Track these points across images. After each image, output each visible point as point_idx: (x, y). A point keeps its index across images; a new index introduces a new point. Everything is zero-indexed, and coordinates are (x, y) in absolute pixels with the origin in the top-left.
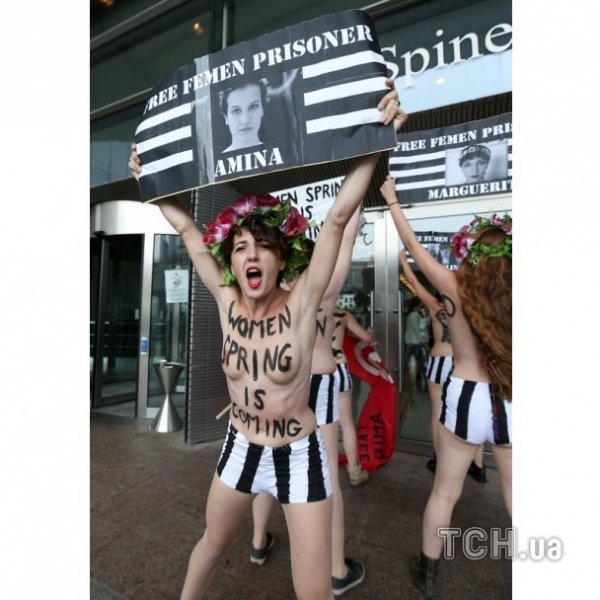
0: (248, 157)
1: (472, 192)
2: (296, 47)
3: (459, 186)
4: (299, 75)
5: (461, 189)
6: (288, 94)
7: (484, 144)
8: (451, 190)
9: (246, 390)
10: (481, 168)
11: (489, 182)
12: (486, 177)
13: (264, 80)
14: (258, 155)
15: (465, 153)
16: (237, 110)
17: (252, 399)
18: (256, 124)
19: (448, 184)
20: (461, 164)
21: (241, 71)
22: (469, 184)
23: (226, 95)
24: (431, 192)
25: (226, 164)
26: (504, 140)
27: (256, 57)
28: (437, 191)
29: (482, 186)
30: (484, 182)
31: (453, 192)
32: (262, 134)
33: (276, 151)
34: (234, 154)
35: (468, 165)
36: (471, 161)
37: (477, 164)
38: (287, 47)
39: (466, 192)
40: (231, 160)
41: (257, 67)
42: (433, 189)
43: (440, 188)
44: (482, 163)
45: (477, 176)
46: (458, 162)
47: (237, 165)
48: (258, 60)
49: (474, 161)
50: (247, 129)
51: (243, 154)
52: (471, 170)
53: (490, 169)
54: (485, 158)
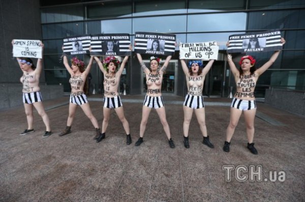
4: (119, 42)
6: (117, 45)
9: (107, 87)
23: (107, 42)
32: (113, 50)
33: (115, 53)
38: (117, 37)
47: (109, 54)
48: (112, 37)
49: (77, 46)
50: (111, 48)
51: (110, 52)
52: (77, 48)
53: (80, 48)
54: (79, 45)
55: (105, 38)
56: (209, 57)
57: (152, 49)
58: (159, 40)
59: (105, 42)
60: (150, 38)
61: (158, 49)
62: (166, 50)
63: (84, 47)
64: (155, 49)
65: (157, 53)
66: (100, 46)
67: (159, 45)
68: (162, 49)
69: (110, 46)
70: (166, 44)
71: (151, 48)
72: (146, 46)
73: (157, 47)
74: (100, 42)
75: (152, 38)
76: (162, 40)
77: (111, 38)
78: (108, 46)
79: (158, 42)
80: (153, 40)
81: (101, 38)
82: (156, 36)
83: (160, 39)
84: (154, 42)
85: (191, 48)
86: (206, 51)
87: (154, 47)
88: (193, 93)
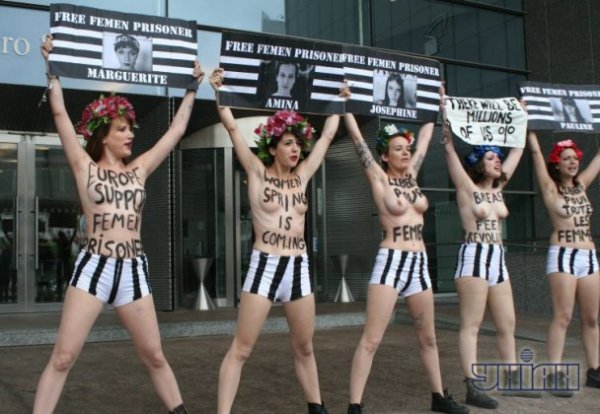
0: (284, 101)
1: (125, 78)
2: (316, 54)
3: (114, 70)
4: (314, 69)
5: (116, 73)
6: (307, 77)
7: (135, 37)
8: (108, 72)
9: (281, 218)
10: (132, 58)
11: (138, 72)
12: (136, 67)
13: (298, 65)
14: (288, 102)
15: (119, 40)
16: (283, 75)
17: (284, 223)
18: (291, 86)
19: (106, 67)
20: (116, 49)
21: (289, 54)
22: (123, 71)
23: (280, 64)
24: (90, 70)
25: (273, 102)
26: (150, 38)
27: (297, 50)
28: (95, 70)
29: (133, 74)
30: (135, 72)
31: (110, 75)
32: (292, 92)
33: (296, 103)
34: (278, 98)
35: (121, 52)
36: (124, 50)
37: (129, 53)
38: (312, 52)
39: (120, 78)
40: (275, 101)
41: (296, 55)
42: (93, 67)
43: (98, 68)
44: (133, 54)
45: (128, 65)
46: (113, 47)
47: (277, 103)
48: (298, 52)
49: (127, 50)
50: (286, 87)
51: (282, 98)
52: (124, 58)
53: (139, 61)
54: (135, 50)
55: (276, 50)
56: (505, 141)
57: (386, 102)
58: (403, 76)
59: (272, 64)
60: (380, 68)
61: (401, 104)
62: (421, 105)
63: (157, 61)
64: (393, 103)
65: (400, 112)
66: (254, 76)
67: (402, 90)
68: (411, 103)
69: (285, 78)
70: (421, 87)
71: (383, 97)
72: (369, 92)
73: (398, 94)
74: (256, 62)
75: (384, 69)
76: (409, 76)
77: (293, 53)
78: (279, 79)
79: (400, 82)
80: (387, 74)
81: (263, 48)
82: (394, 64)
83: (403, 71)
84: (390, 79)
85: (471, 112)
86: (500, 125)
87: (391, 94)
88: (492, 238)
